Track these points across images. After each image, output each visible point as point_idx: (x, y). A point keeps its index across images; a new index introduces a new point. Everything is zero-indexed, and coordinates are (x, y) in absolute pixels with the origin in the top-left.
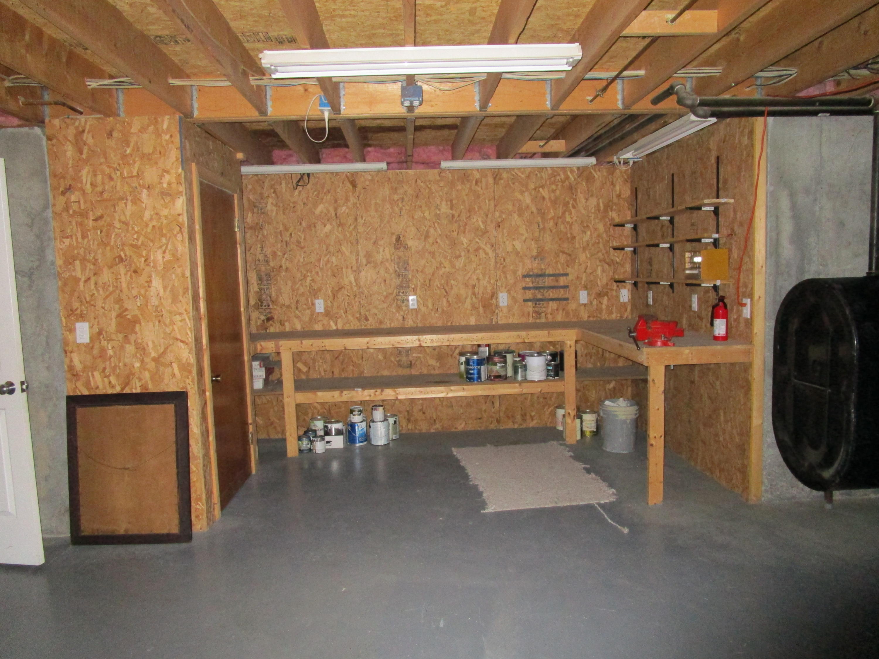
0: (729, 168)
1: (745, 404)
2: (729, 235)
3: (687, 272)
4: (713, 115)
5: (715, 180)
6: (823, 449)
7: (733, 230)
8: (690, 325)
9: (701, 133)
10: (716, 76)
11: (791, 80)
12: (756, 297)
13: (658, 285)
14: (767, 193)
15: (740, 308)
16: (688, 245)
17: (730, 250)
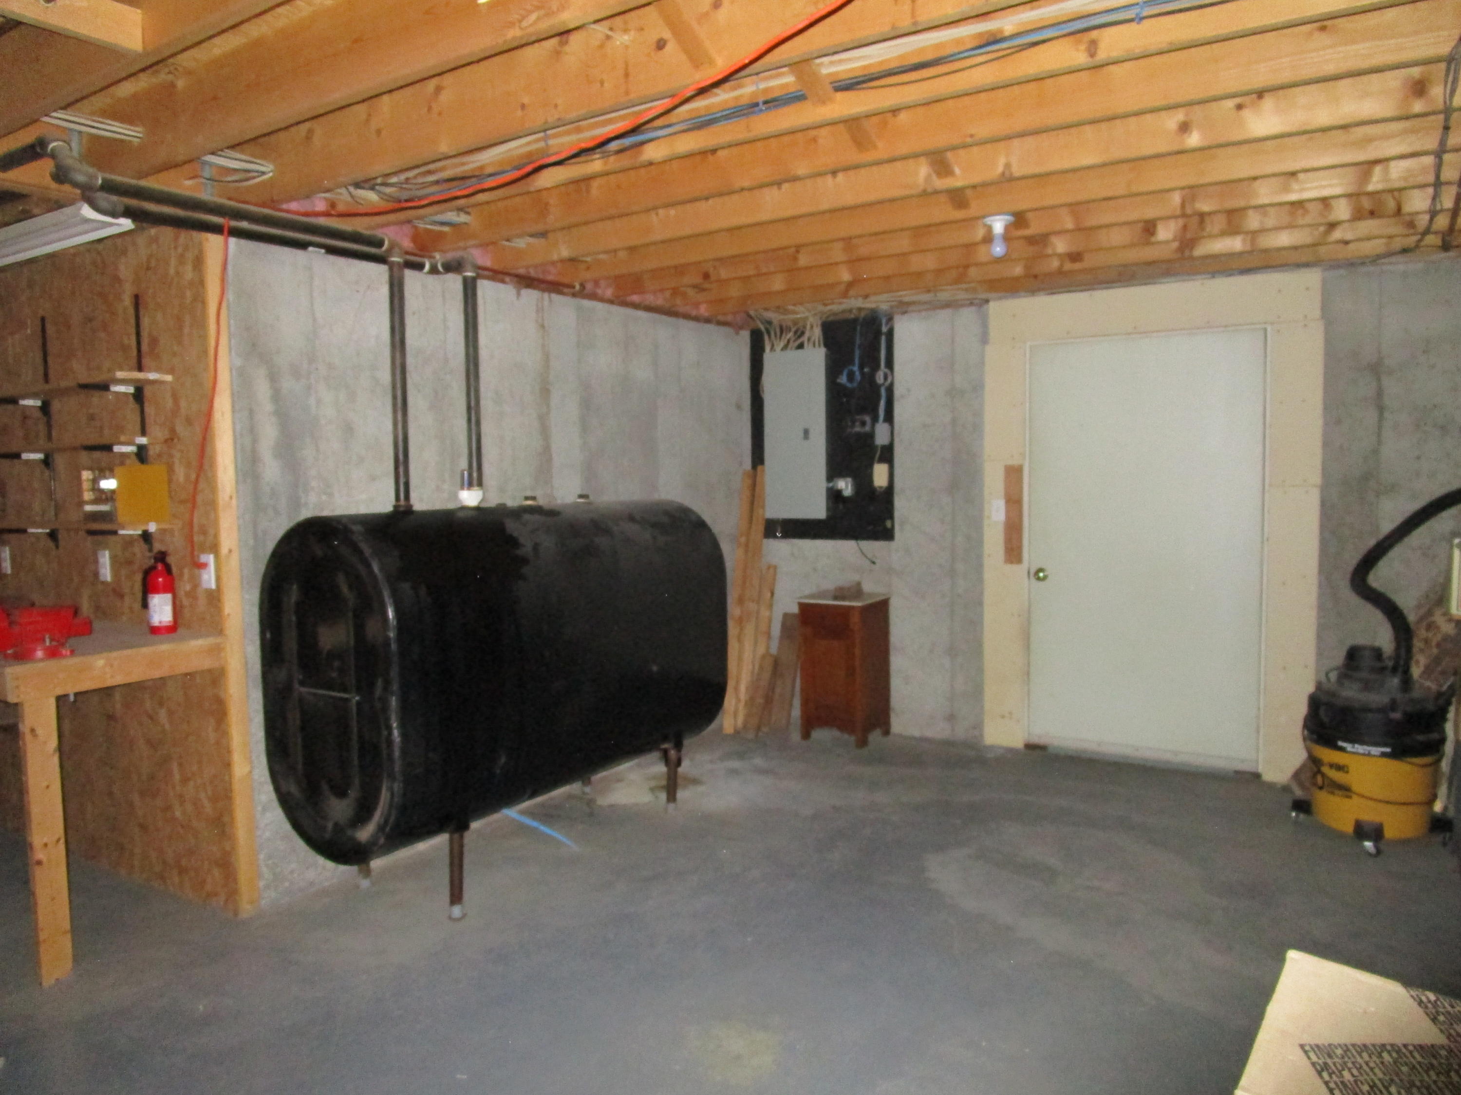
0: (159, 316)
1: (218, 743)
2: (166, 441)
3: (88, 508)
4: (128, 213)
5: (133, 338)
6: (353, 793)
7: (173, 431)
8: (97, 608)
9: (100, 247)
10: (130, 142)
11: (263, 182)
12: (224, 550)
13: (23, 536)
14: (231, 370)
15: (196, 571)
16: (84, 457)
17: (171, 469)
